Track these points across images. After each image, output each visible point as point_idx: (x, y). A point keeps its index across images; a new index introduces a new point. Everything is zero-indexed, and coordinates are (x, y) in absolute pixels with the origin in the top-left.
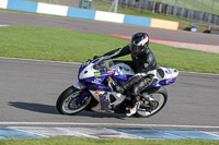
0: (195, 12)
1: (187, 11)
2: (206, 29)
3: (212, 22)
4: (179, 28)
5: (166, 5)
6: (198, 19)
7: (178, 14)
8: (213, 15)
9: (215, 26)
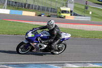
0: (43, 7)
1: (39, 7)
2: (48, 15)
3: (51, 11)
4: (36, 15)
5: (29, 5)
6: (45, 10)
7: (35, 9)
8: (52, 8)
9: (52, 13)
